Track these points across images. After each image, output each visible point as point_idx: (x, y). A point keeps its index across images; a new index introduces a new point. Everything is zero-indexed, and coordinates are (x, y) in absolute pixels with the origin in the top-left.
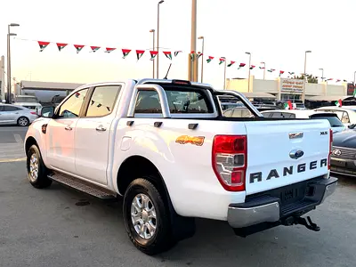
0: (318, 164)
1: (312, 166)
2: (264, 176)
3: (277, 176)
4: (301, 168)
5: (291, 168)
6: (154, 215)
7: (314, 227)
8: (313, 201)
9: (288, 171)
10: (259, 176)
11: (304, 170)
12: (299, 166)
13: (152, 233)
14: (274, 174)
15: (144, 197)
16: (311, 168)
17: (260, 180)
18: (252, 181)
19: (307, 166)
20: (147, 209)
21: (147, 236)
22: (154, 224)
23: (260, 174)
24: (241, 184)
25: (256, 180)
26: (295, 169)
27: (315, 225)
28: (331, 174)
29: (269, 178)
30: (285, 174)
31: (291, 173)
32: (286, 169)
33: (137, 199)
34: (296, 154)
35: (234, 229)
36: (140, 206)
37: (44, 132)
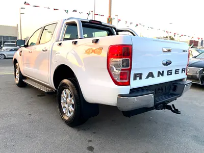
0: (180, 71)
1: (177, 72)
2: (144, 76)
3: (153, 76)
4: (169, 73)
5: (163, 72)
6: (73, 102)
7: (176, 111)
8: (175, 95)
9: (160, 74)
10: (140, 76)
11: (171, 74)
12: (168, 71)
13: (72, 113)
14: (151, 75)
15: (68, 91)
16: (176, 73)
17: (141, 78)
18: (135, 79)
19: (173, 72)
20: (69, 98)
21: (69, 115)
22: (73, 108)
23: (141, 74)
24: (127, 81)
25: (138, 78)
26: (165, 73)
27: (177, 110)
28: (188, 78)
29: (147, 77)
30: (158, 76)
31: (162, 75)
32: (159, 73)
33: (64, 92)
34: (167, 63)
35: (123, 112)
36: (66, 96)
37: (21, 55)
